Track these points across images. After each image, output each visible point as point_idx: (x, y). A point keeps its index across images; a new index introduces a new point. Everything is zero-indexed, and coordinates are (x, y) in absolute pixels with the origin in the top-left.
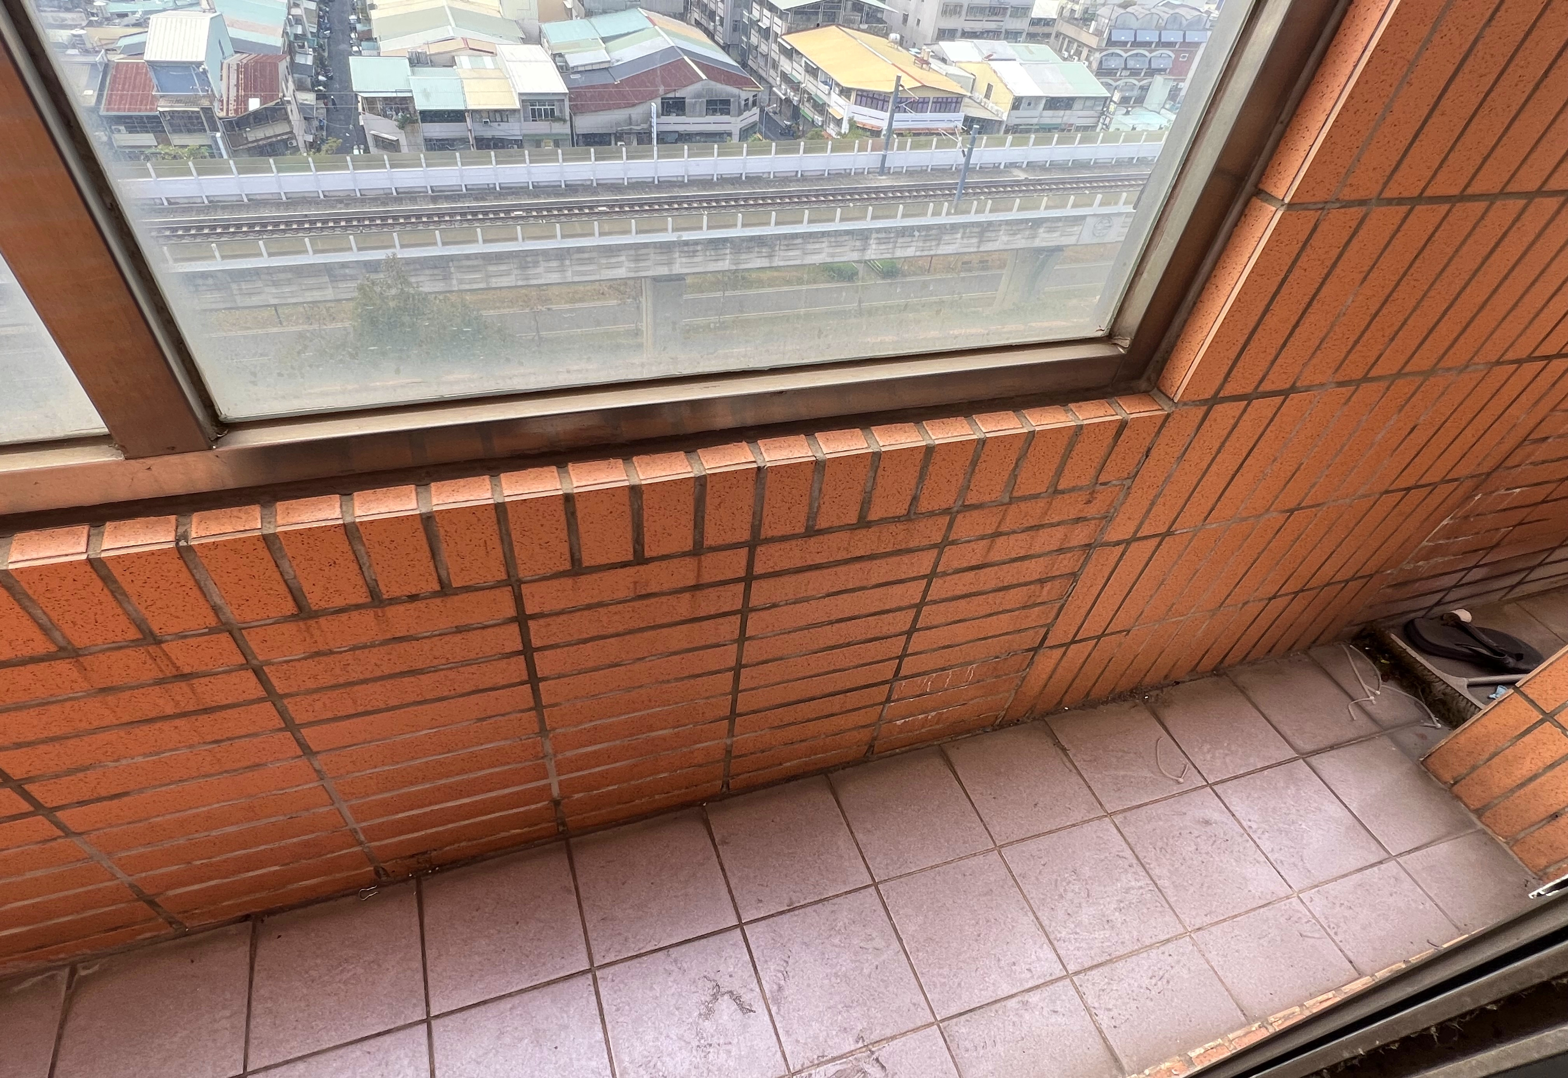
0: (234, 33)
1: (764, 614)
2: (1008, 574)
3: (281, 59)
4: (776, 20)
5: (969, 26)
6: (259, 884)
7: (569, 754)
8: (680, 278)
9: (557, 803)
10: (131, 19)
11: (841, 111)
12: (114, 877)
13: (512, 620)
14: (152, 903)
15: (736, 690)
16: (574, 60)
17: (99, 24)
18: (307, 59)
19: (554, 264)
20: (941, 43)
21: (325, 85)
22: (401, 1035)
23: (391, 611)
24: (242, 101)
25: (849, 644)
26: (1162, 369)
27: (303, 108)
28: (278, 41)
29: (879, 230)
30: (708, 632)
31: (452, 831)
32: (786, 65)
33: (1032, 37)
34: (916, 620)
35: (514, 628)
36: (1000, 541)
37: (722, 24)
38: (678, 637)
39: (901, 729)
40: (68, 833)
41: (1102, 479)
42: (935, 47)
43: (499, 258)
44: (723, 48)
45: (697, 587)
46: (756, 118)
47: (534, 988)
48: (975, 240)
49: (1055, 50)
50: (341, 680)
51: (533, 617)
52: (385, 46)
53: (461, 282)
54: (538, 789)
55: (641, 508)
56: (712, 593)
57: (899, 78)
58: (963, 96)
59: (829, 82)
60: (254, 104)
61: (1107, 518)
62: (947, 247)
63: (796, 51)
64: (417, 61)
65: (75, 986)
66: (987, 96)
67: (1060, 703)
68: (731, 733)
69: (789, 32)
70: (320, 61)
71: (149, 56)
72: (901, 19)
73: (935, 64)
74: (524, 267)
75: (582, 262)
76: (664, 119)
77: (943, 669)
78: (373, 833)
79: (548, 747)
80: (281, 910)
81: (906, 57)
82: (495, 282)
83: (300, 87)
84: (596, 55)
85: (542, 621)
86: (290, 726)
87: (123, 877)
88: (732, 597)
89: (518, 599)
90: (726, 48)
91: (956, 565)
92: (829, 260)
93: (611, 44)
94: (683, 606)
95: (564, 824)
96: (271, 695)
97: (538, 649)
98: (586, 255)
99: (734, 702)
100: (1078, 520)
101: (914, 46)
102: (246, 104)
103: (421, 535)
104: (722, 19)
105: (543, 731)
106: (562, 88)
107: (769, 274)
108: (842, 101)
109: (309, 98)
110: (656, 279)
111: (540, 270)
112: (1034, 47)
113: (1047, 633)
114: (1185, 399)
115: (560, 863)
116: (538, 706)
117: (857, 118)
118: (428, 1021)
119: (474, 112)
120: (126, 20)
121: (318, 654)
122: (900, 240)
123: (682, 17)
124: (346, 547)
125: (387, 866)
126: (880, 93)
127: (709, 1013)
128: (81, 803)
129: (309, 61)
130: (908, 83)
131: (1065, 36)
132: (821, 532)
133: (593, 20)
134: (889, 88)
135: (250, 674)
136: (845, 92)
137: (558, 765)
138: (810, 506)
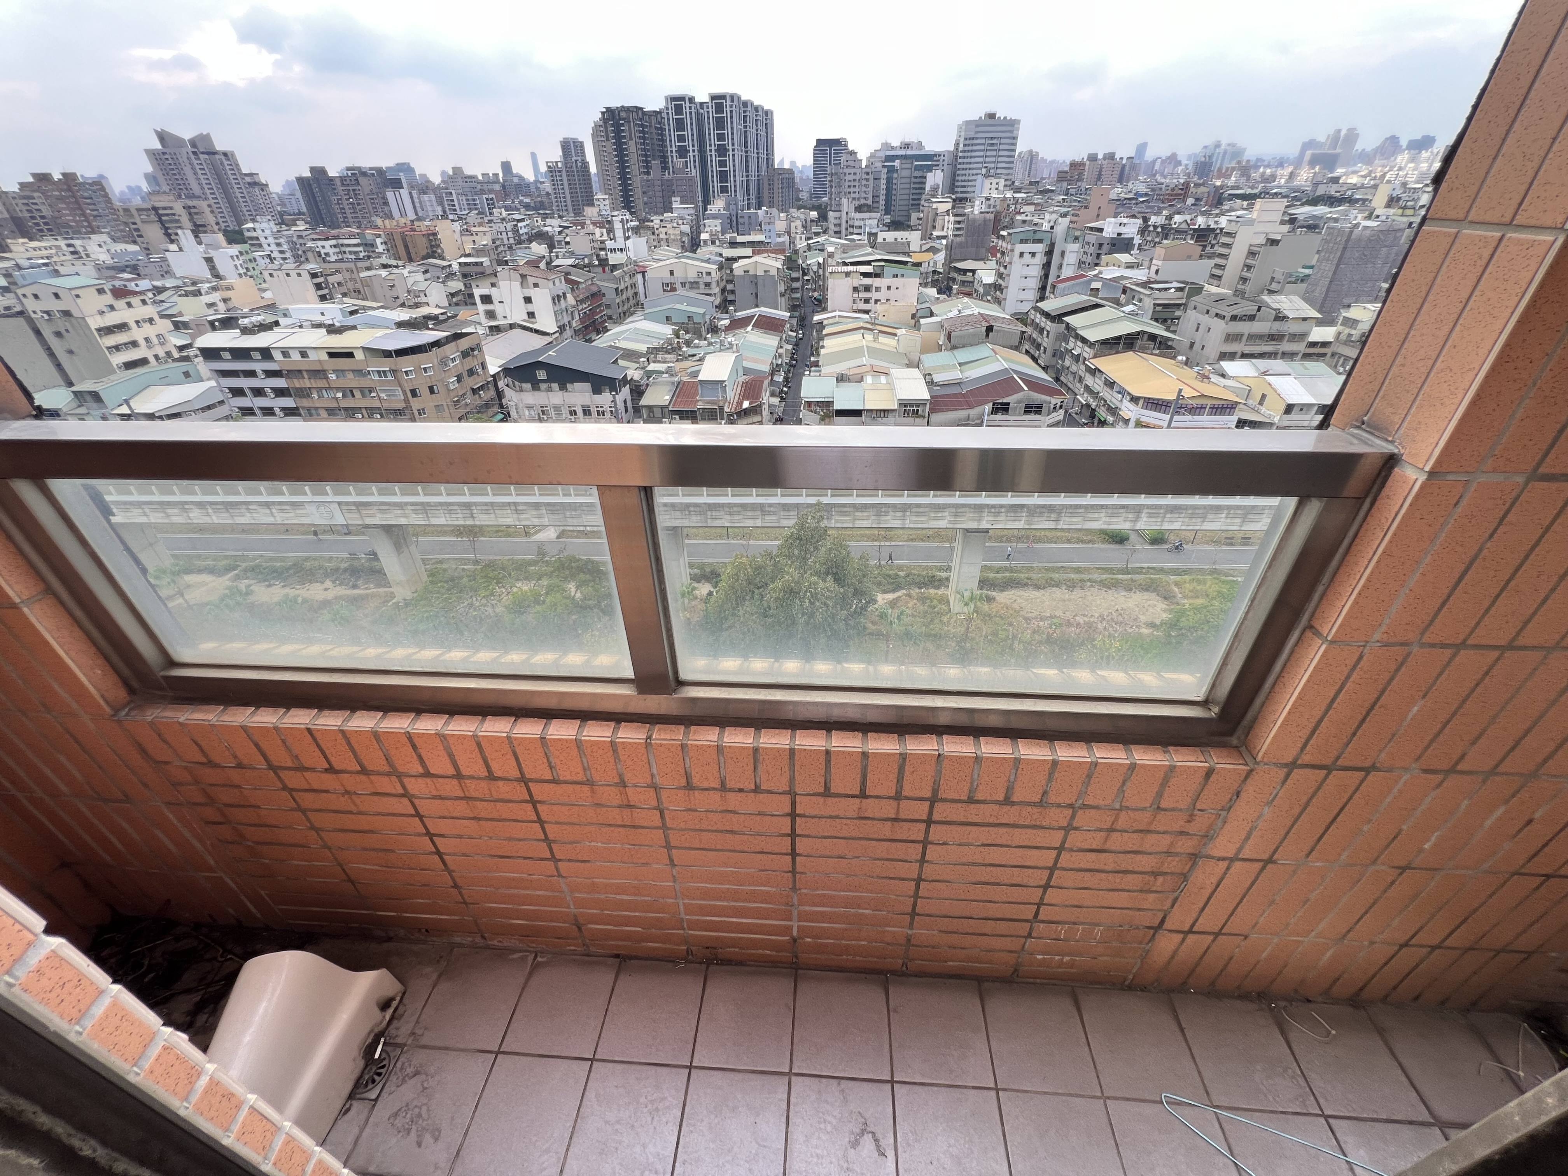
0: (746, 364)
1: (939, 848)
2: (1125, 862)
3: (766, 378)
4: (1087, 349)
5: (1248, 350)
6: (628, 937)
7: (807, 908)
8: (986, 531)
9: (795, 940)
10: (697, 358)
11: (1130, 413)
12: (569, 907)
13: (787, 815)
14: (579, 929)
15: (916, 896)
16: (938, 378)
17: (682, 360)
18: (779, 378)
19: (899, 514)
20: (1222, 363)
21: (786, 393)
22: (674, 1070)
23: (731, 795)
24: (740, 403)
25: (998, 884)
26: (1248, 733)
27: (771, 406)
28: (766, 368)
29: (1149, 507)
30: (898, 850)
31: (732, 938)
32: (1089, 380)
33: (1306, 356)
34: (1050, 878)
35: (788, 820)
36: (1115, 835)
37: (1045, 352)
38: (882, 849)
39: (1042, 963)
40: (560, 875)
41: (1199, 806)
42: (1216, 366)
43: (865, 507)
44: (1043, 368)
45: (895, 820)
46: (1061, 417)
47: (753, 1072)
48: (1238, 520)
49: (1330, 366)
50: (697, 827)
51: (799, 815)
52: (824, 370)
53: (837, 521)
54: (785, 926)
55: (867, 765)
56: (906, 825)
57: (1180, 390)
58: (1237, 403)
59: (1122, 392)
60: (746, 405)
61: (1207, 837)
62: (1210, 524)
63: (1099, 371)
64: (841, 379)
65: (536, 967)
66: (1261, 403)
67: (1185, 983)
68: (911, 926)
69: (1095, 357)
70: (786, 379)
71: (700, 378)
72: (1188, 344)
73: (1214, 378)
74: (878, 514)
75: (919, 514)
76: (993, 417)
77: (1075, 923)
78: (693, 925)
79: (795, 900)
80: (637, 958)
81: (1190, 373)
82: (858, 524)
83: (773, 394)
84: (955, 375)
85: (803, 819)
86: (668, 846)
87: (573, 910)
88: (917, 832)
89: (793, 804)
90: (1045, 369)
91: (1079, 845)
92: (1105, 527)
93: (964, 367)
94: (886, 830)
95: (797, 957)
96: (664, 827)
97: (799, 836)
98: (921, 510)
99: (915, 905)
100: (1182, 833)
101: (1197, 365)
102: (742, 403)
103: (751, 758)
104: (1045, 349)
105: (794, 888)
106: (927, 396)
107: (1053, 534)
108: (1131, 406)
109: (775, 401)
110: (967, 530)
111: (888, 518)
112: (1308, 364)
113: (1164, 918)
114: (1265, 760)
115: (787, 984)
116: (793, 871)
117: (1143, 419)
118: (690, 1067)
119: (868, 410)
120: (695, 358)
121: (690, 810)
122: (1168, 515)
123: (1016, 348)
124: (715, 757)
125: (693, 948)
126: (1163, 401)
127: (855, 1144)
128: (569, 860)
129: (781, 379)
130: (1188, 393)
131: (1341, 355)
132: (978, 802)
133: (955, 352)
134: (1172, 397)
135: (658, 812)
136: (1135, 400)
137: (799, 913)
138: (972, 783)
